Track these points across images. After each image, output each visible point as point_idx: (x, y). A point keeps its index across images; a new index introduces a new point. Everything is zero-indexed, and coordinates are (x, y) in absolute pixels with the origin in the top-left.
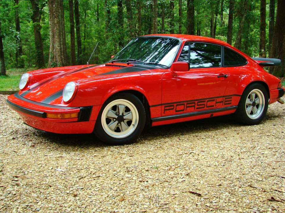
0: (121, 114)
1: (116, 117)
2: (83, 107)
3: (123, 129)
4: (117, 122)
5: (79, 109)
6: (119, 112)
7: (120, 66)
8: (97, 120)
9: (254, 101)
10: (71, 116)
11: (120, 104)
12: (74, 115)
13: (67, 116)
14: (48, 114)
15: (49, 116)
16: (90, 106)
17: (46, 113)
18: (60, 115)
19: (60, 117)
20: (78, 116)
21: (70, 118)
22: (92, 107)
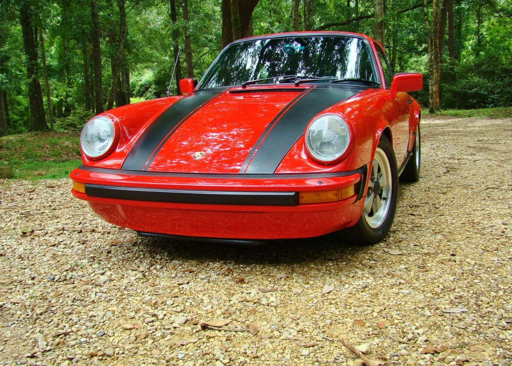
0: (376, 179)
2: (360, 168)
3: (378, 208)
4: (373, 196)
10: (348, 193)
14: (302, 195)
15: (306, 198)
16: (364, 166)
17: (299, 192)
18: (335, 192)
19: (335, 198)
20: (355, 191)
21: (348, 196)
22: (367, 166)
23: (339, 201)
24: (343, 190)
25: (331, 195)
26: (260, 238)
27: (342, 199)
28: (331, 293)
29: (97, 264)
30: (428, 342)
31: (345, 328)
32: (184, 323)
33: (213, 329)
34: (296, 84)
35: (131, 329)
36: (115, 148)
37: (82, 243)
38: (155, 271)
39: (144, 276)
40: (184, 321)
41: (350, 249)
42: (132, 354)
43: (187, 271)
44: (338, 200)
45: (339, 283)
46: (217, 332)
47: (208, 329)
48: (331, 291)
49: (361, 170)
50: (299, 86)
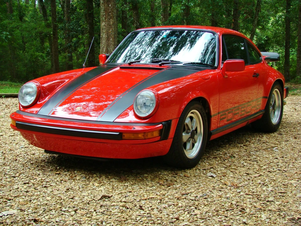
5: (161, 125)
7: (149, 68)
8: (174, 138)
10: (153, 135)
12: (156, 134)
13: (149, 135)
14: (124, 134)
15: (126, 136)
16: (170, 120)
17: (122, 133)
18: (143, 134)
19: (143, 137)
20: (159, 134)
21: (153, 137)
22: (172, 121)
24: (149, 133)
25: (140, 136)
27: (147, 138)
34: (159, 64)
36: (37, 102)
44: (144, 138)
49: (165, 123)
50: (161, 66)
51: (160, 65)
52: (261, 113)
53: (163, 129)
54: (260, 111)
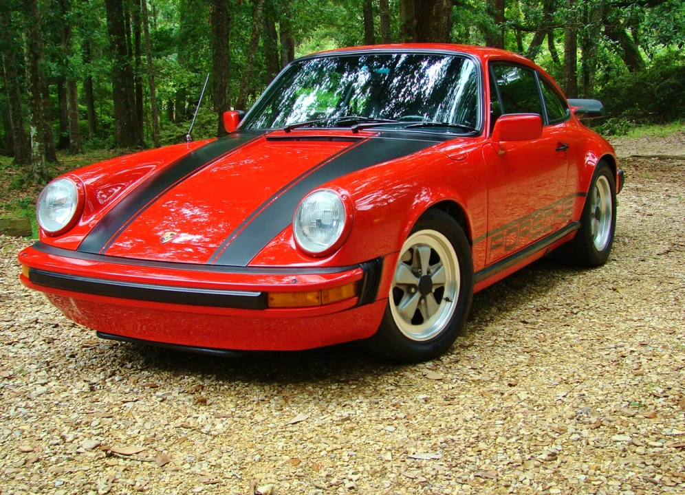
0: (424, 273)
1: (416, 281)
2: (367, 262)
3: (429, 314)
4: (417, 296)
5: (361, 269)
6: (420, 267)
7: (330, 139)
8: (389, 298)
9: (596, 206)
10: (340, 294)
11: (420, 245)
12: (348, 291)
13: (332, 296)
14: (272, 296)
15: (277, 300)
16: (379, 258)
17: (267, 292)
18: (316, 293)
19: (316, 301)
20: (355, 291)
21: (340, 298)
22: (383, 259)
23: (322, 305)
24: (330, 291)
25: (311, 297)
26: (233, 347)
27: (327, 302)
28: (298, 424)
29: (44, 371)
30: (353, 490)
31: (272, 466)
32: (93, 449)
33: (118, 457)
35: (28, 452)
36: (78, 221)
37: (47, 341)
38: (109, 384)
39: (92, 389)
40: (93, 446)
41: (381, 368)
42: (8, 479)
43: (147, 386)
44: (320, 304)
45: (319, 412)
46: (122, 460)
47: (115, 457)
48: (299, 422)
49: (369, 265)
50: (358, 132)
51: (355, 131)
52: (574, 228)
53: (363, 279)
54: (571, 223)
